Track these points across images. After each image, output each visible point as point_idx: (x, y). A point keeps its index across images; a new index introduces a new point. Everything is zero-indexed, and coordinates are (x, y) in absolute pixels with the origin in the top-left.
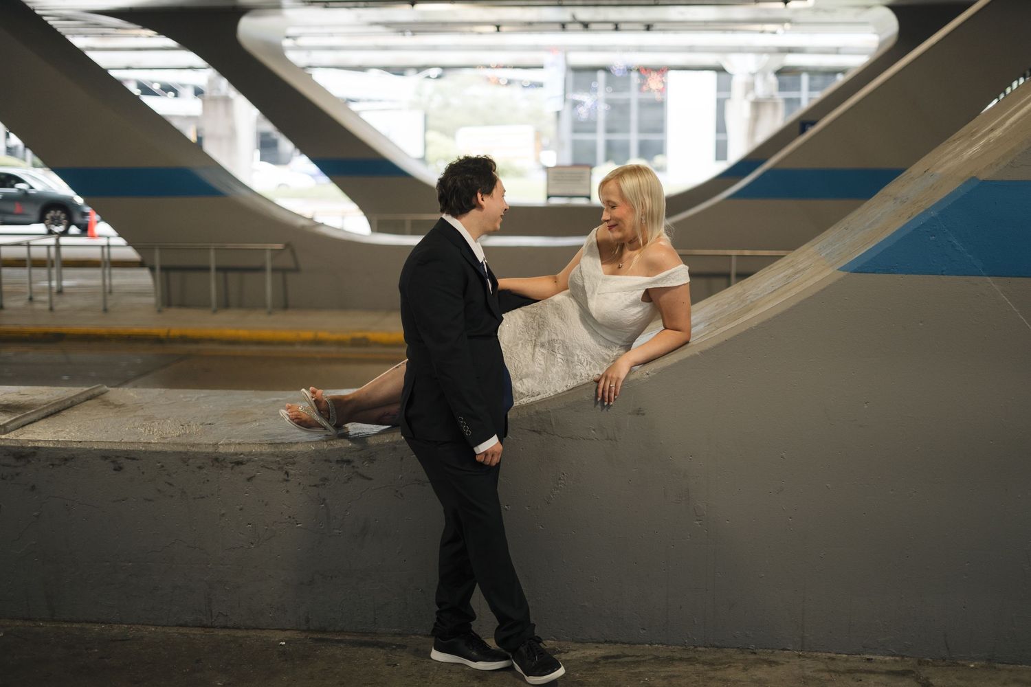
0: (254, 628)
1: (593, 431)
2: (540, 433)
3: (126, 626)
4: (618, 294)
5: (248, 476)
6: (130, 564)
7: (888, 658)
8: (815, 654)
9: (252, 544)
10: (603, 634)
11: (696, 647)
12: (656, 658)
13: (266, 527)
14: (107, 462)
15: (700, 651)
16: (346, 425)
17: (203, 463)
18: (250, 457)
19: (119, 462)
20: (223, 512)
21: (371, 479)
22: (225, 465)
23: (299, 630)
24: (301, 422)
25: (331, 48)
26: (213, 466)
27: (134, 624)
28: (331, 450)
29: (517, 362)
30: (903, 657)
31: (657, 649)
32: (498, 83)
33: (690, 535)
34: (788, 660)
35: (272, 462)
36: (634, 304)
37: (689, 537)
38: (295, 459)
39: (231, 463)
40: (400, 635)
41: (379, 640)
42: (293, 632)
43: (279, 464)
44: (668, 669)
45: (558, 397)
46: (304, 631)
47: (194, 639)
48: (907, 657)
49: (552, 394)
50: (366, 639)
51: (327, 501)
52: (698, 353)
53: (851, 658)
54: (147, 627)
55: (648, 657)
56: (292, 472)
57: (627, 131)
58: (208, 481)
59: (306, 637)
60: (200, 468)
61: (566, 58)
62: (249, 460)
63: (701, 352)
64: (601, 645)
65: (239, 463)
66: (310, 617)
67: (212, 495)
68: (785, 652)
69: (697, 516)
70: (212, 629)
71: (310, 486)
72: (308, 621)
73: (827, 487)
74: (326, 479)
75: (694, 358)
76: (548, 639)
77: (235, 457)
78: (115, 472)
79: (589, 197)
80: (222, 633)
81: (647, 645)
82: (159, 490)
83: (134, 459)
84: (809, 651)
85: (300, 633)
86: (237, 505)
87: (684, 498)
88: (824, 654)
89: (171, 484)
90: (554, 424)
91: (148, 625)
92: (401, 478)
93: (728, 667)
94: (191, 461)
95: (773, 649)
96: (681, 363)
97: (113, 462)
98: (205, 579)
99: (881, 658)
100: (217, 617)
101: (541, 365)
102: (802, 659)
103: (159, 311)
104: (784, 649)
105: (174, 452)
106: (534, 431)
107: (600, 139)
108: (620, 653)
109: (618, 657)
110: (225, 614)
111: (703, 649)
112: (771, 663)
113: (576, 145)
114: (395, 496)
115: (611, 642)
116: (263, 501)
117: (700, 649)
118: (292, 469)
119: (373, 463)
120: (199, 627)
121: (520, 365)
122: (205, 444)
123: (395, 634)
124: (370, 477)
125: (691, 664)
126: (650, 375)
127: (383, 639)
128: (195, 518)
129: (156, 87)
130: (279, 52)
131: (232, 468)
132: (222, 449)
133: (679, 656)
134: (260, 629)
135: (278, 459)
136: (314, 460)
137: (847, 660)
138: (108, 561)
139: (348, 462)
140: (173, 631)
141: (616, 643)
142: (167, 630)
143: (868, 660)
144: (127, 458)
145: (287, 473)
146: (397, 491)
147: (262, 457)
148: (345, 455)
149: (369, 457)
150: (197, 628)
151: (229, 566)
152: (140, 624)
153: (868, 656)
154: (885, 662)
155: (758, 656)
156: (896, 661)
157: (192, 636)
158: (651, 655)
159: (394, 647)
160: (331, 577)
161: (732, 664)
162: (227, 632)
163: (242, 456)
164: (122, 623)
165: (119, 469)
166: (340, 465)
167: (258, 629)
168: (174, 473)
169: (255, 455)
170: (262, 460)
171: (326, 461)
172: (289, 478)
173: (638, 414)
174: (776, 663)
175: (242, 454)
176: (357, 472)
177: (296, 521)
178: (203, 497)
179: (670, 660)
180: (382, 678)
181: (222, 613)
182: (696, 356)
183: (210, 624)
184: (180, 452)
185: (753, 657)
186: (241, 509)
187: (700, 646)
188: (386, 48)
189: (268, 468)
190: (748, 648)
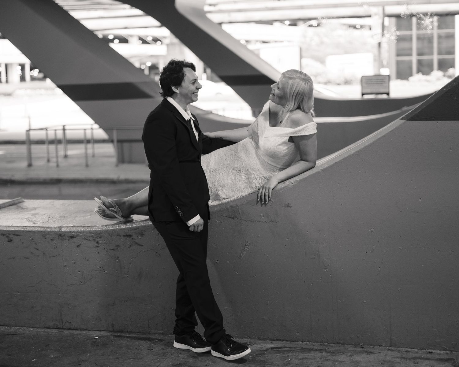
0: (85, 330)
1: (263, 217)
2: (233, 218)
3: (18, 328)
4: (275, 138)
5: (77, 244)
6: (19, 293)
7: (442, 352)
8: (399, 349)
9: (81, 282)
10: (275, 335)
11: (329, 343)
12: (303, 349)
13: (88, 273)
14: (4, 237)
15: (331, 346)
16: (131, 216)
17: (54, 237)
18: (77, 234)
19: (10, 237)
20: (65, 264)
21: (142, 246)
22: (65, 238)
23: (108, 331)
24: (105, 215)
25: (240, 11)
26: (59, 239)
27: (22, 327)
28: (120, 229)
29: (218, 178)
30: (451, 351)
31: (306, 344)
32: (355, 27)
33: (321, 278)
34: (380, 351)
35: (89, 236)
36: (284, 143)
37: (321, 279)
38: (102, 235)
39: (68, 237)
40: (163, 334)
41: (150, 337)
42: (105, 332)
43: (93, 237)
44: (306, 355)
45: (243, 198)
46: (111, 331)
47: (51, 334)
48: (454, 351)
49: (240, 197)
50: (144, 336)
51: (120, 258)
52: (320, 171)
53: (420, 352)
54: (29, 328)
55: (297, 348)
56: (100, 242)
57: (432, 53)
58: (56, 247)
59: (111, 335)
60: (52, 240)
61: (384, 10)
62: (77, 236)
63: (322, 170)
64: (274, 342)
65: (72, 237)
66: (114, 324)
67: (59, 255)
68: (381, 347)
69: (325, 266)
70: (63, 330)
71: (110, 250)
72: (113, 326)
73: (400, 249)
74: (118, 246)
75: (318, 173)
76: (244, 338)
77: (70, 234)
78: (9, 243)
79: (388, 94)
80: (67, 332)
81: (301, 342)
82: (31, 252)
83: (17, 235)
84: (395, 347)
85: (109, 333)
86: (73, 260)
87: (316, 256)
88: (404, 349)
89: (37, 249)
90: (240, 213)
91: (30, 327)
92: (159, 245)
93: (341, 355)
94: (47, 236)
95: (374, 345)
96: (310, 176)
97: (7, 237)
98: (58, 302)
99: (438, 352)
100: (65, 323)
101: (232, 179)
102: (389, 351)
103: (117, 166)
104: (380, 346)
105: (38, 231)
106: (230, 217)
107: (414, 59)
108: (283, 346)
109: (281, 348)
110: (69, 321)
111: (333, 345)
112: (368, 353)
113: (398, 63)
114: (156, 255)
115: (280, 340)
116: (86, 258)
117: (331, 345)
118: (100, 241)
119: (143, 236)
120: (56, 328)
121: (220, 179)
122: (55, 227)
123: (160, 334)
124: (142, 244)
125: (320, 353)
126: (294, 184)
127: (153, 337)
128: (51, 268)
129: (149, 39)
130: (202, 14)
131: (69, 240)
132: (63, 230)
133: (316, 348)
134: (88, 330)
135: (92, 235)
136: (112, 235)
137: (417, 352)
138: (7, 292)
139: (130, 236)
140: (42, 331)
141: (283, 340)
142: (39, 330)
143: (430, 352)
144: (14, 235)
145: (97, 243)
146: (157, 252)
147: (84, 234)
148: (128, 232)
149: (141, 233)
150: (55, 330)
151: (70, 295)
152: (25, 327)
153: (430, 351)
154: (440, 354)
155: (364, 349)
156: (447, 354)
157: (50, 333)
158: (301, 347)
159: (157, 340)
160: (124, 301)
161: (345, 353)
162: (70, 331)
163: (74, 233)
164: (16, 326)
165: (10, 241)
166: (125, 238)
167: (87, 330)
168: (39, 243)
169: (81, 232)
170: (84, 235)
171: (118, 235)
172: (99, 245)
173: (288, 207)
174: (372, 353)
175: (73, 232)
176: (134, 241)
177: (104, 270)
178: (54, 256)
179: (310, 350)
180: (141, 355)
181: (67, 321)
182: (319, 172)
183: (61, 327)
184: (41, 231)
185: (361, 349)
186: (74, 263)
187: (331, 343)
188: (273, 9)
189: (88, 240)
190: (359, 345)
